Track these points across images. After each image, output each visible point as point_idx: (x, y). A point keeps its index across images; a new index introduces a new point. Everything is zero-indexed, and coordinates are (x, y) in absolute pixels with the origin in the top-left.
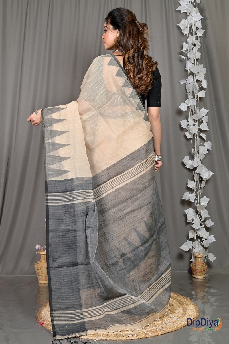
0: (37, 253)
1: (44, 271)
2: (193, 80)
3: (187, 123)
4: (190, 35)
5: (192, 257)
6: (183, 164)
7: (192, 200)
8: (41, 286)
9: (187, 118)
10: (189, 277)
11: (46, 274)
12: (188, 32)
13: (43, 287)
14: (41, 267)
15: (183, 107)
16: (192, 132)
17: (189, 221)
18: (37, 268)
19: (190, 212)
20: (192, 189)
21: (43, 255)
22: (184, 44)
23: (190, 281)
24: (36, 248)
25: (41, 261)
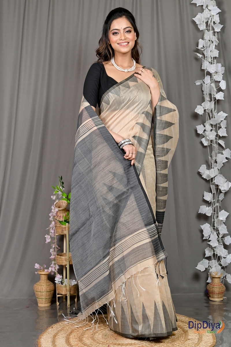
0: (36, 273)
1: (44, 293)
2: (210, 80)
3: (204, 129)
4: (207, 30)
5: (209, 278)
6: (199, 174)
7: (209, 215)
8: (40, 309)
9: (203, 123)
10: (206, 300)
11: (46, 297)
12: (205, 27)
13: (43, 311)
14: (41, 288)
15: (199, 110)
16: (210, 138)
17: (205, 237)
18: (36, 289)
19: (206, 228)
20: (210, 202)
21: (42, 276)
22: (200, 41)
23: (206, 305)
24: (35, 267)
25: (40, 282)
